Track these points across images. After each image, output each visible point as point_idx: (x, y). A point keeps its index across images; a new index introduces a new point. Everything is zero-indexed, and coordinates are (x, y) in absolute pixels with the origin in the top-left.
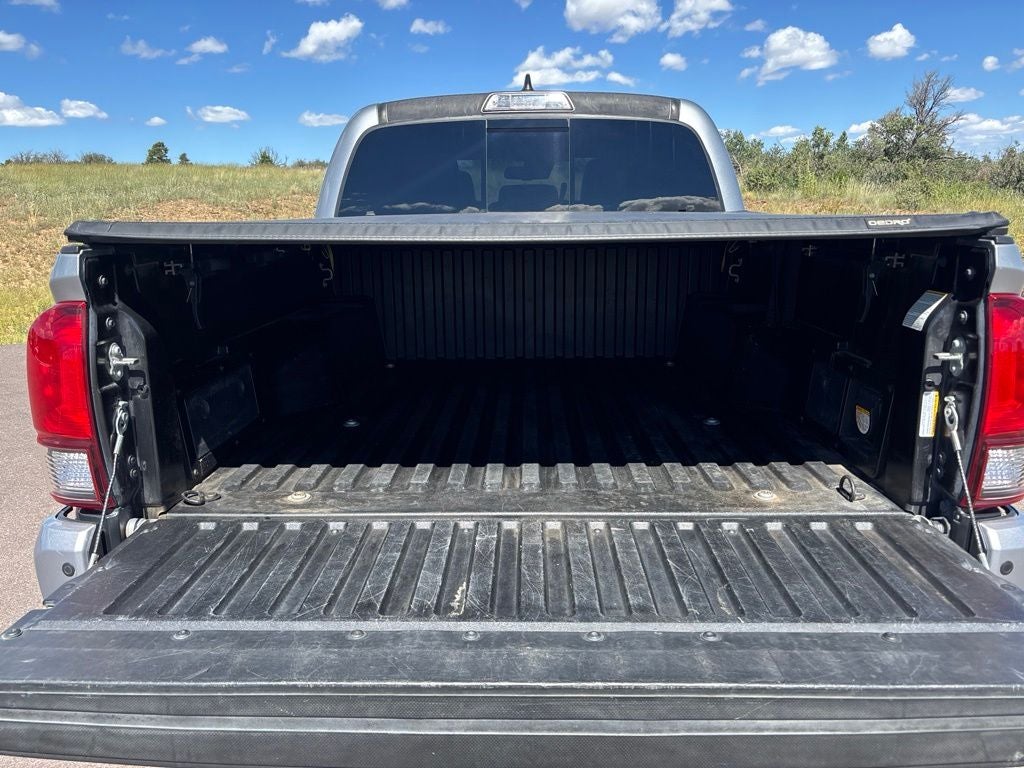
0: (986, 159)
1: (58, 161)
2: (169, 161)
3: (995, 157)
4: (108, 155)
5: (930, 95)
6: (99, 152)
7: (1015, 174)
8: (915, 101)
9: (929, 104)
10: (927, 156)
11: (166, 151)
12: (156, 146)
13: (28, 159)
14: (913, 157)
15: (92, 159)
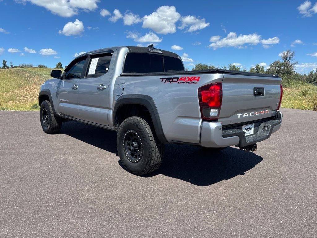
0: (305, 75)
1: (31, 67)
2: (62, 68)
3: (307, 74)
4: (45, 66)
5: (288, 56)
6: (43, 65)
7: (313, 79)
8: (284, 58)
9: (288, 59)
10: (288, 73)
11: (62, 65)
12: (59, 63)
13: (23, 66)
14: (284, 73)
15: (41, 67)
